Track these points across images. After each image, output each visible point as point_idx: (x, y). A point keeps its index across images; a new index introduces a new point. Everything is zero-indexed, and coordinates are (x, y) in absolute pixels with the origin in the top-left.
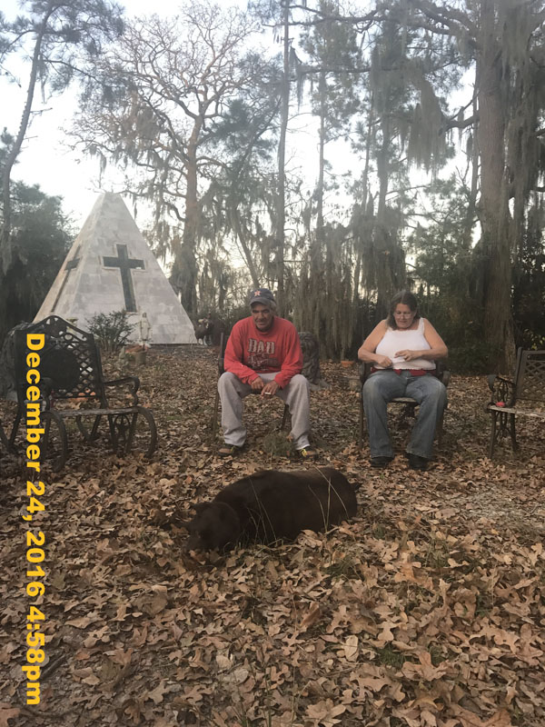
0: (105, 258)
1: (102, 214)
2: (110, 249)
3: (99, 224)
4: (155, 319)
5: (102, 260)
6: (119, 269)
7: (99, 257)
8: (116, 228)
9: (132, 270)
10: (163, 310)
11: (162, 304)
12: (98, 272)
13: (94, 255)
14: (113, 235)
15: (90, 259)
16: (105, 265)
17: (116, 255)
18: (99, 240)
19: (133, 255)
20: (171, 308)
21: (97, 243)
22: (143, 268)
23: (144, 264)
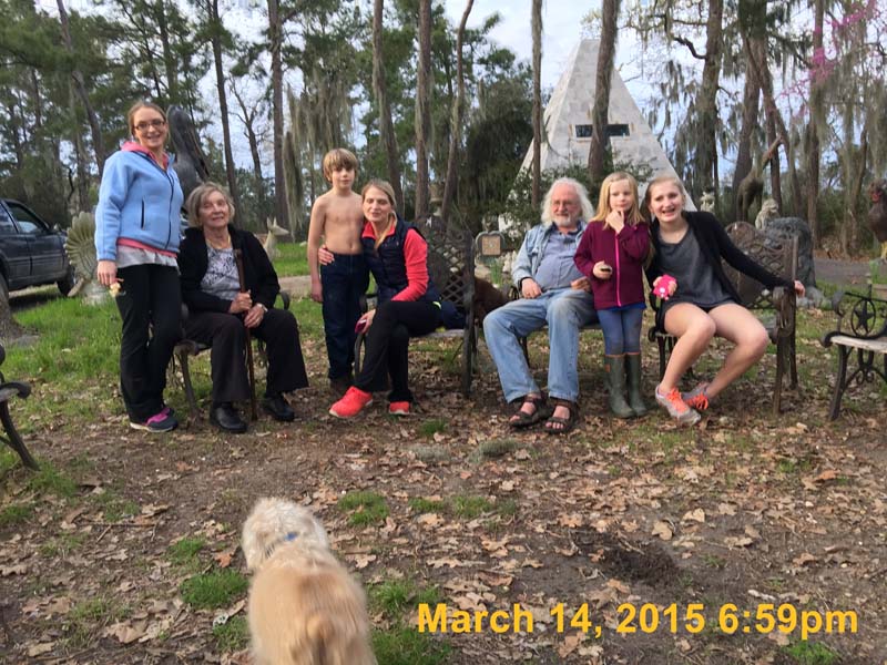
1: (576, 70)
2: (585, 114)
3: (572, 83)
5: (574, 129)
7: (571, 127)
9: (612, 139)
12: (569, 146)
13: (564, 124)
14: (590, 96)
15: (559, 130)
16: (578, 136)
17: (592, 121)
18: (571, 104)
19: (614, 118)
21: (568, 109)
22: (628, 134)
23: (630, 127)
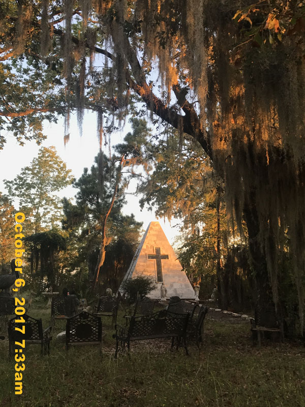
0: (148, 255)
2: (152, 250)
4: (172, 286)
6: (155, 260)
7: (146, 255)
8: (155, 238)
9: (162, 260)
10: (177, 281)
11: (176, 277)
12: (145, 262)
13: (144, 253)
14: (154, 243)
16: (149, 258)
17: (155, 253)
18: (146, 246)
19: (163, 252)
20: (181, 279)
21: (145, 248)
23: (169, 256)
